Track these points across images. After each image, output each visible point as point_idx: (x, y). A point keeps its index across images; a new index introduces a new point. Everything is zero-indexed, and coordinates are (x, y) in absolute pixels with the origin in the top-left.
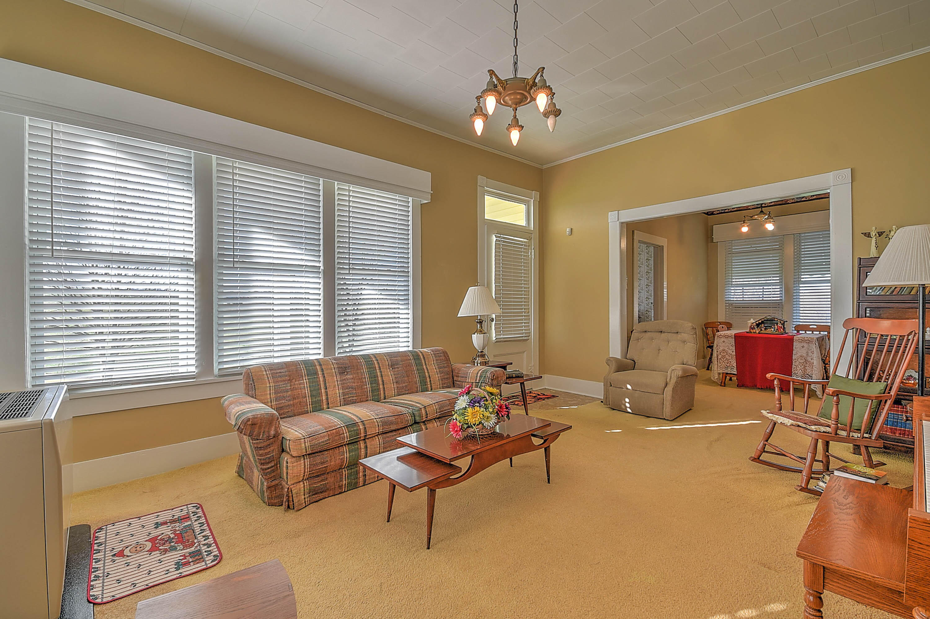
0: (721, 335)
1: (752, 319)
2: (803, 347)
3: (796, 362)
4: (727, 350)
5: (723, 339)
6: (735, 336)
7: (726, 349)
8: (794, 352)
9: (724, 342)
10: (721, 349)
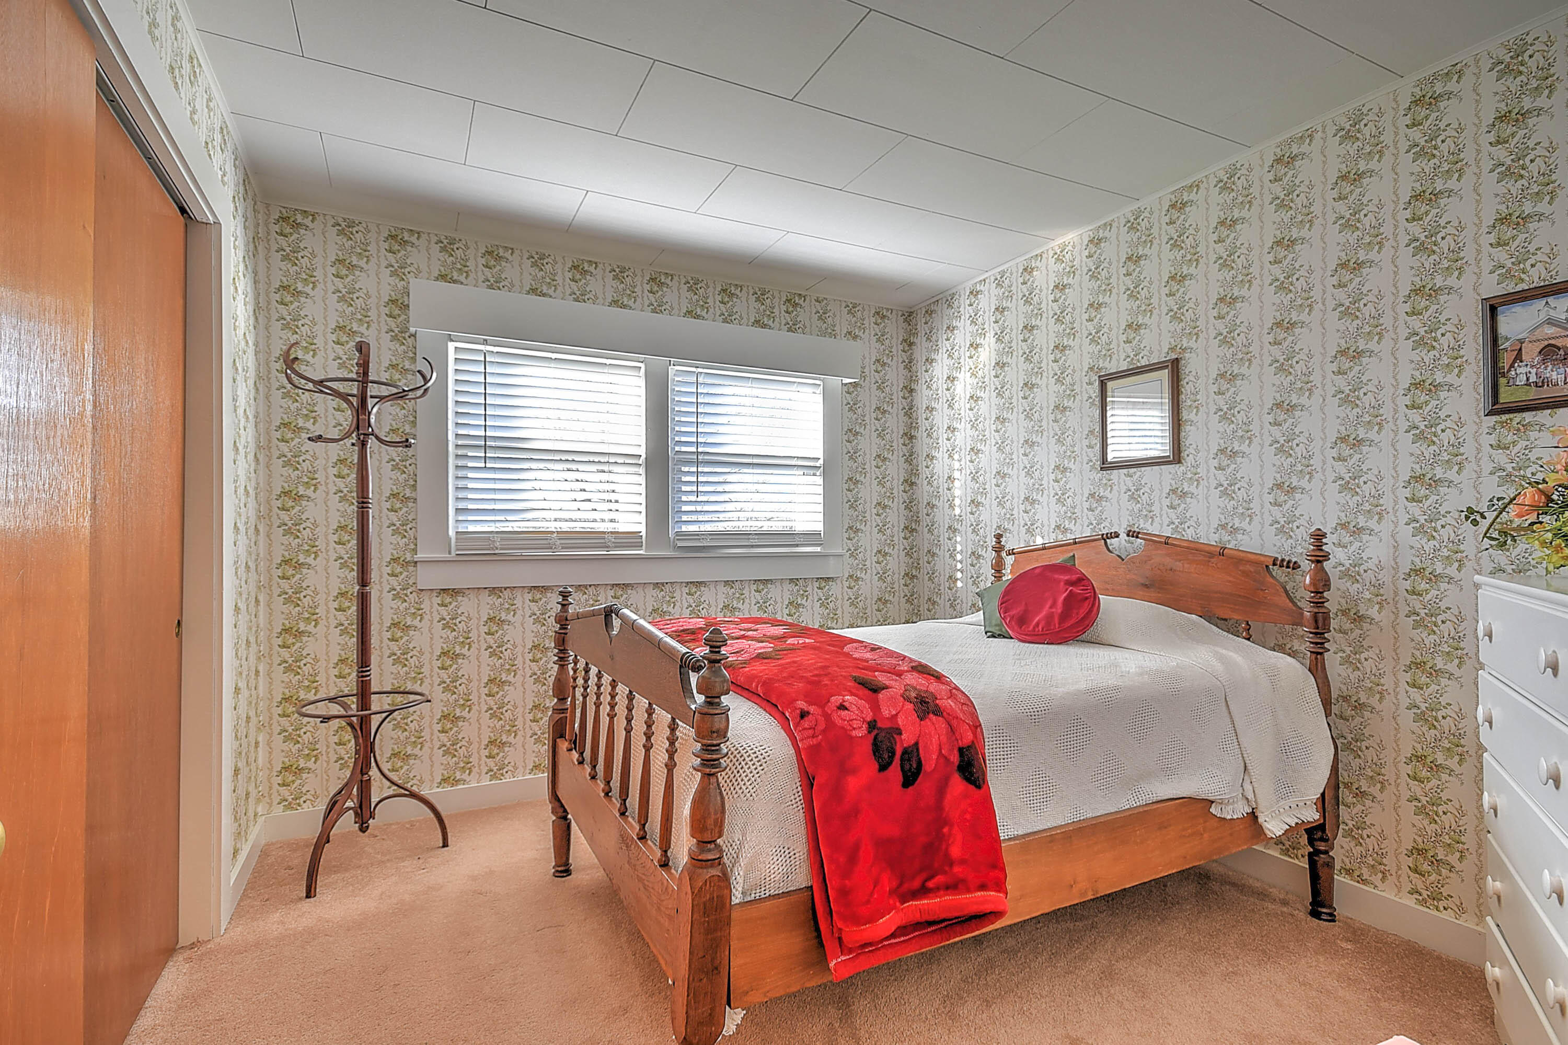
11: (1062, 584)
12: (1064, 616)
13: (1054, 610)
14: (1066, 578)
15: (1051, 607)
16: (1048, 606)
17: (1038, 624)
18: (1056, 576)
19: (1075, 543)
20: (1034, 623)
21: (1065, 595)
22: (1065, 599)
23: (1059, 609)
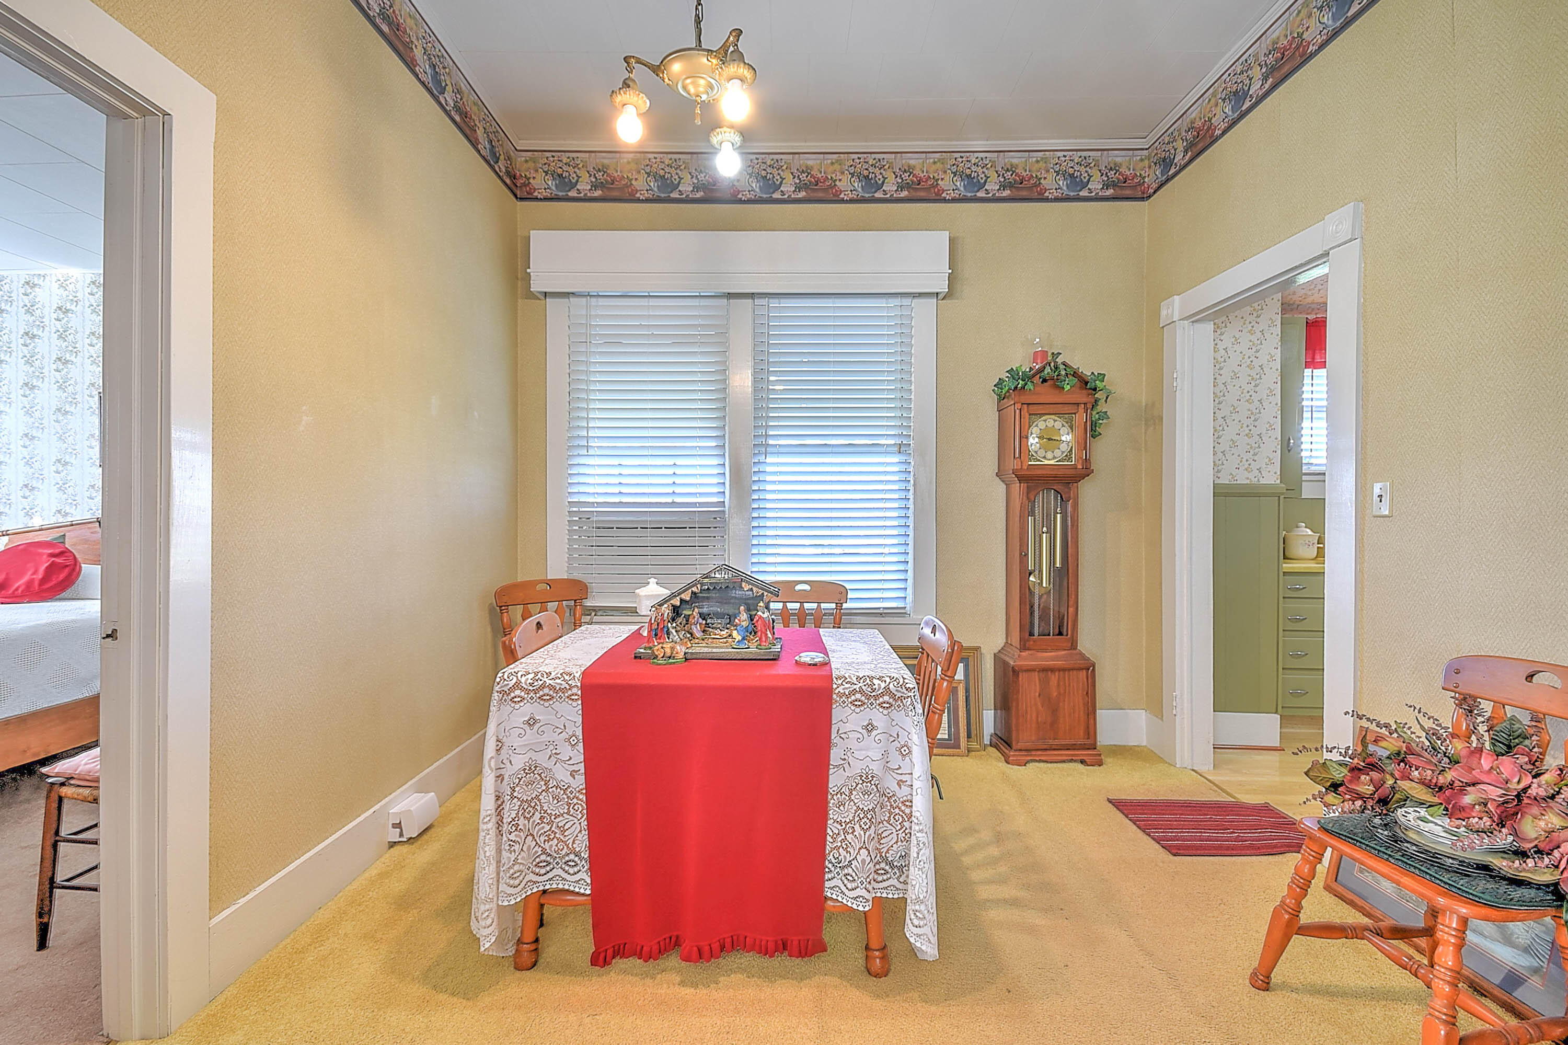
0: (517, 685)
1: (653, 581)
2: (870, 728)
3: (841, 804)
4: (549, 764)
5: (527, 709)
6: (583, 688)
7: (542, 759)
8: (835, 756)
9: (531, 722)
10: (519, 762)
11: (45, 557)
12: (43, 581)
13: (34, 577)
14: (50, 551)
15: (32, 575)
16: (30, 573)
17: (17, 589)
18: (40, 551)
19: (72, 525)
20: (14, 588)
21: (47, 565)
22: (47, 568)
23: (40, 575)
